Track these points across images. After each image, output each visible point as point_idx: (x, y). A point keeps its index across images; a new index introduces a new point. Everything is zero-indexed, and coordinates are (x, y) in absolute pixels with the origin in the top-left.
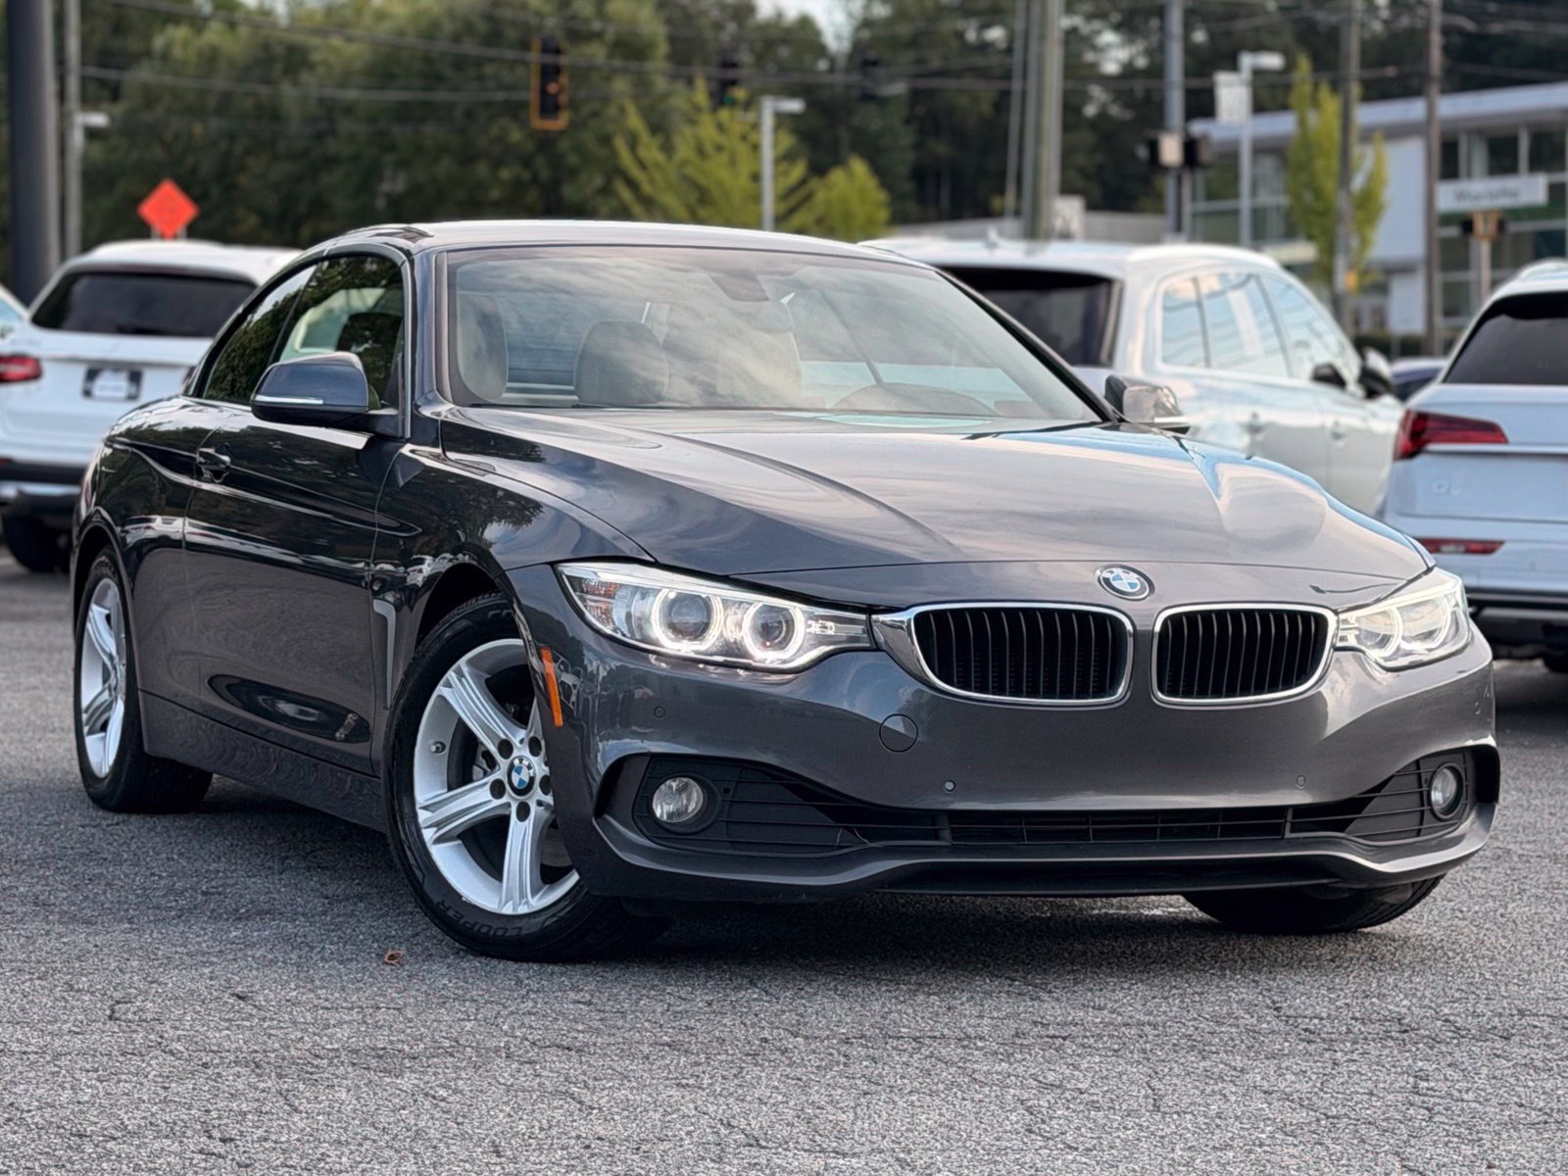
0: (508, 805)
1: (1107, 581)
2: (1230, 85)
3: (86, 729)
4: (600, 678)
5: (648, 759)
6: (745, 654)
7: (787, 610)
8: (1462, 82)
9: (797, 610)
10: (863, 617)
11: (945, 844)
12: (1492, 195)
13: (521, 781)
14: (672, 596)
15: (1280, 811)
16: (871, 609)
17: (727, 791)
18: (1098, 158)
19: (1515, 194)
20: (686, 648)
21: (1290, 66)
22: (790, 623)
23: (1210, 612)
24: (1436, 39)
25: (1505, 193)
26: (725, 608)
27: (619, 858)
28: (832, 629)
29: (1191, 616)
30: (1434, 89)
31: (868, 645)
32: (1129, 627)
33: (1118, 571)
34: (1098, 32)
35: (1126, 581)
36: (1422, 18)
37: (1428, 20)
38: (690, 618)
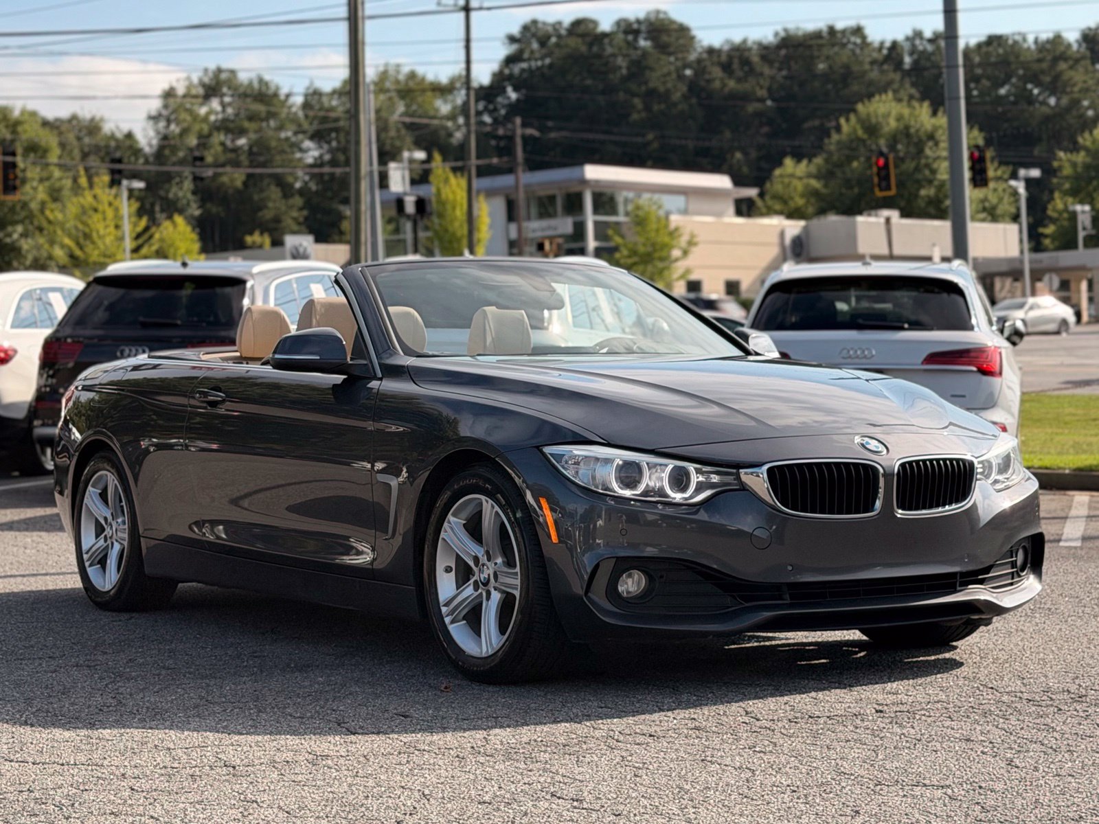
0: (481, 594)
1: (862, 445)
2: (396, 169)
3: (87, 564)
4: (579, 515)
5: (615, 560)
6: (667, 496)
7: (684, 467)
8: (534, 165)
9: (691, 467)
10: (734, 471)
11: (785, 602)
12: (543, 230)
13: (485, 578)
14: (621, 463)
15: (953, 575)
16: (739, 466)
17: (662, 577)
18: (305, 213)
19: (555, 229)
20: (627, 493)
21: (429, 159)
22: (687, 474)
23: (912, 462)
24: (519, 141)
25: (549, 228)
26: (649, 469)
27: (605, 622)
28: (715, 479)
29: (910, 463)
30: (520, 169)
31: (738, 487)
32: (881, 470)
33: (866, 439)
34: (302, 142)
35: (873, 445)
36: (510, 130)
37: (514, 131)
38: (630, 474)
